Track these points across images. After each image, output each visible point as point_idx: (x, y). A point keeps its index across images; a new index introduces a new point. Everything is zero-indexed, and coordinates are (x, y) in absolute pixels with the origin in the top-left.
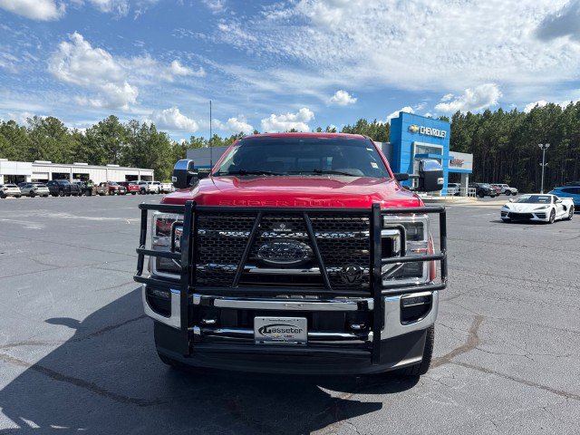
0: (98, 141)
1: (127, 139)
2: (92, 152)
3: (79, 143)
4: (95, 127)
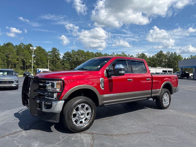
0: (156, 59)
1: (165, 58)
2: (154, 63)
3: (150, 61)
4: (155, 55)
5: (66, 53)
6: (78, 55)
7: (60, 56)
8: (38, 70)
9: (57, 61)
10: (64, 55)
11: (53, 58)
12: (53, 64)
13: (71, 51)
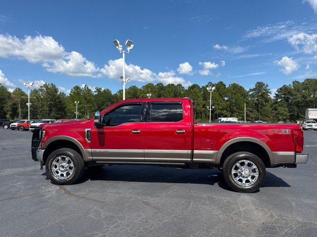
5: (281, 89)
6: (305, 89)
7: (269, 94)
8: (220, 120)
9: (265, 103)
10: (277, 93)
11: (257, 100)
12: (258, 110)
13: (291, 84)
